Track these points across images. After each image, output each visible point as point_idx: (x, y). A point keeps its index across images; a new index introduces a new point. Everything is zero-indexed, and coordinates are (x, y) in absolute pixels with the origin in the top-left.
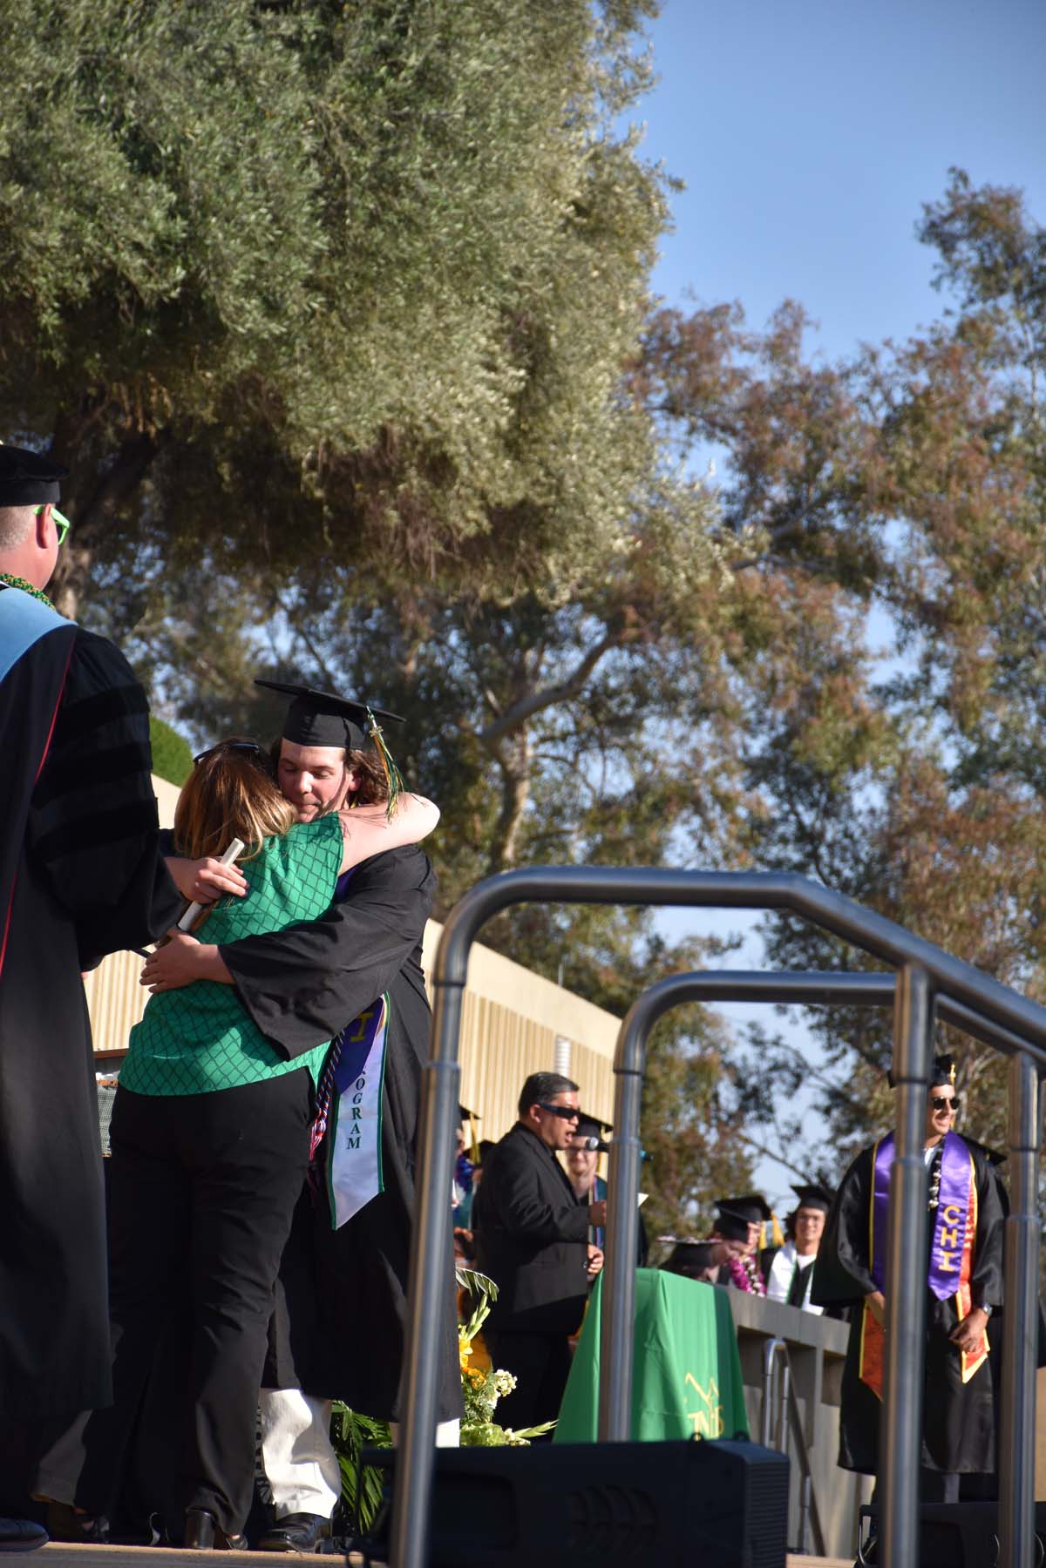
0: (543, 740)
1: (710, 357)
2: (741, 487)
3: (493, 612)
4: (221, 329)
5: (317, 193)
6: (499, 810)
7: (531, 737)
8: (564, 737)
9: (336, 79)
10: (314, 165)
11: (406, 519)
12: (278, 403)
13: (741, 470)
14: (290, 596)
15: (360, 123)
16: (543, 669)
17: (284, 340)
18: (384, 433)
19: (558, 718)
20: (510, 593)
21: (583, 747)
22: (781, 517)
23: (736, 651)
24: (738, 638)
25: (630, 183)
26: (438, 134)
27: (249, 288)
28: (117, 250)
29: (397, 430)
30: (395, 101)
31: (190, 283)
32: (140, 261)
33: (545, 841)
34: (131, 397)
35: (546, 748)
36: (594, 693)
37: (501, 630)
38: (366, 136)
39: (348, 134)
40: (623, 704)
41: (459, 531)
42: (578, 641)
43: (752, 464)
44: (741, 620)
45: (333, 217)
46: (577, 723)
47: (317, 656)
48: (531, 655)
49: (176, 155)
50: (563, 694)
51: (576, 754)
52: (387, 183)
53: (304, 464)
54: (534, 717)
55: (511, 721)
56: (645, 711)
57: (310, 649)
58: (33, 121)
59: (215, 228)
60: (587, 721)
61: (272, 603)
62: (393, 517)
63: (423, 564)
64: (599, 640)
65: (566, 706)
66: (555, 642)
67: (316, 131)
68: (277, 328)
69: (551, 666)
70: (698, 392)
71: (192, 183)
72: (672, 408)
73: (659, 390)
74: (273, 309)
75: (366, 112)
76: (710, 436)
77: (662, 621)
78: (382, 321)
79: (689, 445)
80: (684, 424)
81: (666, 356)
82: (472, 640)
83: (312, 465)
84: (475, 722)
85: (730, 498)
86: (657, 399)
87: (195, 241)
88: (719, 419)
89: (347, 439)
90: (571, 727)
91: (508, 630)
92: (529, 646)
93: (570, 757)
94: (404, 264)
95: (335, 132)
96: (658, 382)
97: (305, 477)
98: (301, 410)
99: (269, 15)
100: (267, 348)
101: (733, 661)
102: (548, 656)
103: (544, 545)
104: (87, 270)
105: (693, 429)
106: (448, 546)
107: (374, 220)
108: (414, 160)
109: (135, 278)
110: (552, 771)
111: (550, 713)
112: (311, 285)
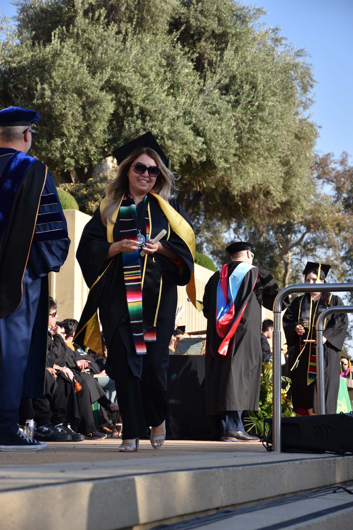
0: (293, 255)
1: (327, 165)
2: (336, 194)
3: (281, 226)
4: (215, 167)
5: (236, 135)
6: (284, 271)
7: (290, 254)
8: (298, 254)
9: (239, 109)
10: (235, 128)
11: (259, 207)
12: (228, 182)
13: (336, 190)
14: (233, 225)
15: (245, 118)
16: (292, 238)
17: (229, 168)
18: (254, 187)
19: (296, 249)
20: (285, 221)
21: (302, 256)
22: (346, 200)
23: (337, 232)
24: (337, 229)
25: (307, 127)
26: (262, 119)
27: (220, 157)
28: (191, 152)
29: (256, 186)
30: (252, 113)
31: (208, 156)
32: (197, 154)
33: (295, 278)
34: (196, 184)
35: (294, 256)
36: (304, 243)
37: (282, 230)
38: (246, 121)
39: (242, 121)
40: (311, 246)
41: (272, 208)
42: (300, 232)
43: (338, 189)
44: (338, 225)
45: (239, 140)
46: (301, 251)
47: (240, 239)
48: (289, 236)
49: (204, 129)
50: (298, 244)
51: (301, 258)
52: (251, 131)
53: (236, 196)
54: (292, 249)
55: (285, 251)
56: (317, 247)
57: (238, 237)
58: (172, 125)
59: (213, 145)
60: (303, 250)
61: (229, 227)
62: (257, 206)
63: (263, 216)
64: (305, 231)
65: (298, 247)
66: (295, 232)
67: (235, 121)
68: (228, 166)
69: (294, 238)
70: (324, 173)
71: (208, 135)
72: (319, 177)
73: (315, 173)
74: (226, 161)
75: (246, 116)
76: (328, 183)
77: (319, 226)
78: (251, 162)
79: (323, 185)
80: (321, 181)
81: (317, 165)
82: (276, 233)
83: (237, 196)
84: (277, 251)
85: (334, 197)
86: (315, 175)
87: (209, 148)
88: (330, 179)
89: (244, 189)
90: (299, 251)
91: (284, 230)
92: (289, 234)
93: (300, 258)
94: (256, 149)
95: (239, 121)
96: (315, 171)
97: (236, 198)
98: (234, 184)
99: (224, 96)
100: (225, 170)
101: (337, 235)
102: (293, 236)
103: (291, 210)
104: (185, 156)
105: (324, 182)
106: (269, 211)
107: (249, 139)
108: (257, 126)
109: (195, 158)
110: (296, 262)
111: (295, 248)
112: (235, 155)
